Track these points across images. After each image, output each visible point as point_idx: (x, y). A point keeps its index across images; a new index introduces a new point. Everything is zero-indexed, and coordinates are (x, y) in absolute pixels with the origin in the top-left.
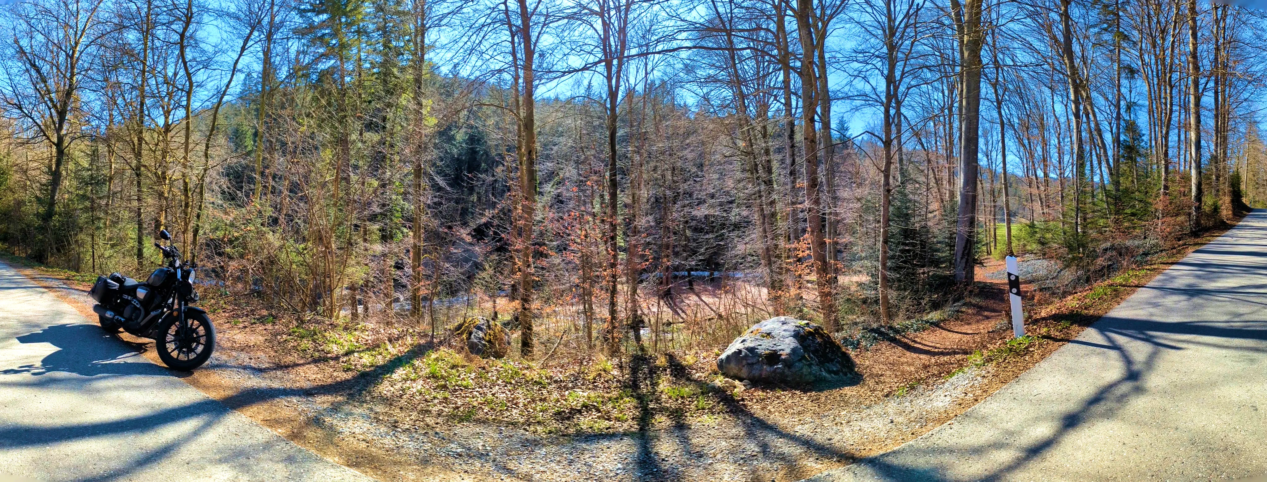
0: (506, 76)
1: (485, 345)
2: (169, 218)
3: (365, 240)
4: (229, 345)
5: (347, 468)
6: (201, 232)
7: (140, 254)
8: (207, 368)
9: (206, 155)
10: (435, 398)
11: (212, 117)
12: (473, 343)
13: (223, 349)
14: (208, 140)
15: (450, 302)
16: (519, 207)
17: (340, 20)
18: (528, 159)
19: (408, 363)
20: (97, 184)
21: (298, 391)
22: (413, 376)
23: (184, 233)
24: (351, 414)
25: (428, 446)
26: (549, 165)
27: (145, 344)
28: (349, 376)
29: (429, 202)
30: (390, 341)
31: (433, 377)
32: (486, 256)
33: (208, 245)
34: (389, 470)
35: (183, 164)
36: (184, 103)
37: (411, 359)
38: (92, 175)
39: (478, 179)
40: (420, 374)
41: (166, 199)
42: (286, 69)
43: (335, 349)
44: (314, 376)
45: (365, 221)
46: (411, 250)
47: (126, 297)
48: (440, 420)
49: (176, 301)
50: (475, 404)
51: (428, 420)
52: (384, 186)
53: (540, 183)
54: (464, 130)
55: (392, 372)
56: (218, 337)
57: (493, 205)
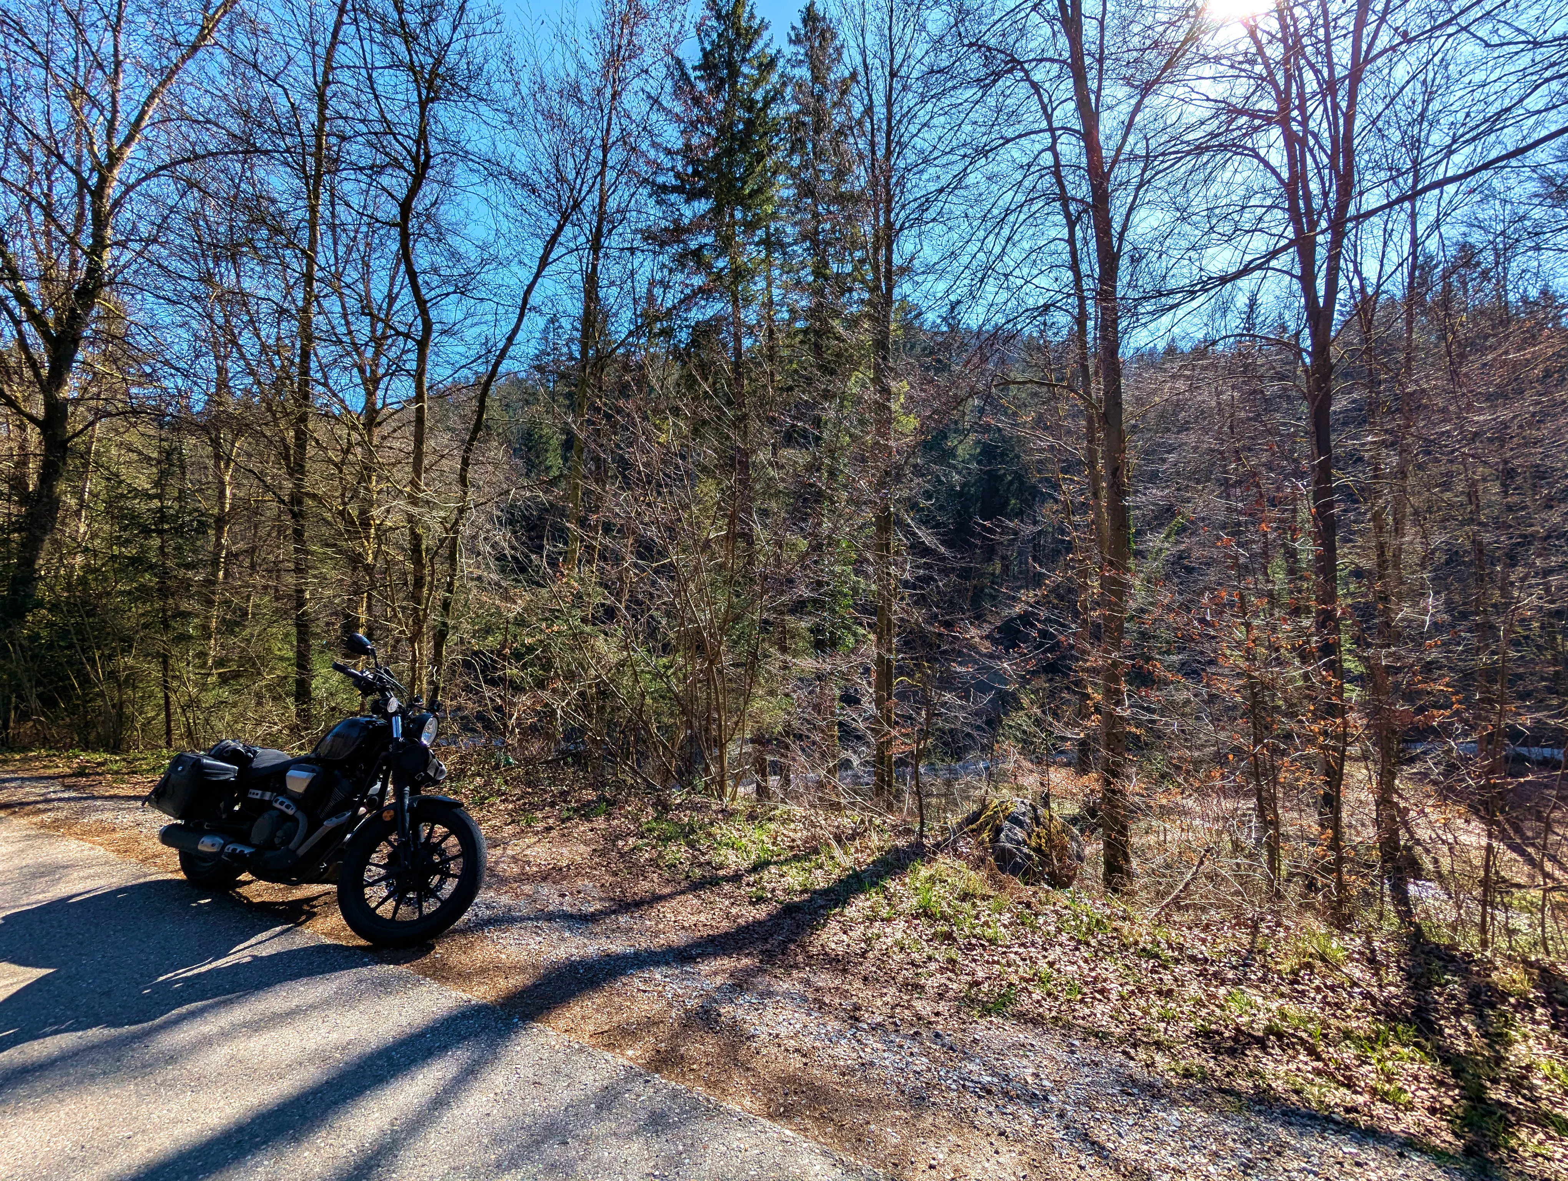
0: (1062, 319)
1: (1029, 857)
2: (378, 610)
3: (784, 650)
4: (516, 870)
5: (768, 1123)
6: (452, 638)
7: (303, 692)
8: (463, 932)
9: (463, 480)
10: (930, 958)
11: (475, 403)
12: (1003, 849)
13: (503, 881)
14: (468, 450)
15: (951, 771)
16: (1095, 584)
17: (732, 216)
18: (1110, 487)
19: (874, 884)
20: (178, 531)
21: (664, 953)
22: (885, 912)
23: (412, 641)
24: (770, 994)
25: (921, 1063)
26: (1157, 494)
27: (308, 900)
28: (760, 913)
29: (907, 576)
30: (838, 839)
31: (926, 915)
32: (1024, 681)
33: (467, 664)
34: (847, 1122)
35: (410, 496)
36: (412, 366)
37: (881, 877)
38: (161, 510)
39: (1005, 530)
40: (900, 908)
41: (369, 569)
42: (629, 314)
43: (732, 860)
44: (695, 918)
45: (782, 613)
46: (874, 667)
47: (256, 794)
48: (942, 1007)
49: (390, 787)
50: (1014, 979)
51: (918, 1005)
52: (817, 548)
53: (1139, 533)
54: (972, 437)
55: (845, 903)
56: (491, 856)
57: (1037, 580)
